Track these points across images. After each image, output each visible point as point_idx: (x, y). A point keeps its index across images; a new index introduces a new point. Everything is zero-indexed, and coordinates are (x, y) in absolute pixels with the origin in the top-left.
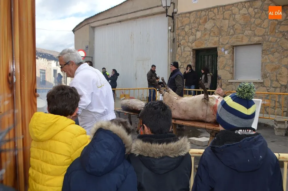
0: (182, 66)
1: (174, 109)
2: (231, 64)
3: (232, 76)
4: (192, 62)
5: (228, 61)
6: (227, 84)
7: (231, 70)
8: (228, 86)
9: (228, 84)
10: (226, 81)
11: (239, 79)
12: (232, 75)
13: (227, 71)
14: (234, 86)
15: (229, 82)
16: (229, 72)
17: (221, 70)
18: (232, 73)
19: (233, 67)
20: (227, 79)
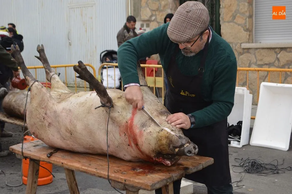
0: (153, 18)
1: (50, 124)
2: (246, 12)
3: (249, 35)
4: (171, 9)
5: (240, 4)
6: (240, 53)
7: (247, 24)
8: (241, 57)
9: (242, 51)
10: (239, 44)
11: (262, 42)
12: (248, 33)
13: (239, 25)
14: (254, 56)
15: (244, 49)
16: (243, 28)
17: (227, 24)
18: (249, 30)
19: (251, 17)
20: (240, 42)
